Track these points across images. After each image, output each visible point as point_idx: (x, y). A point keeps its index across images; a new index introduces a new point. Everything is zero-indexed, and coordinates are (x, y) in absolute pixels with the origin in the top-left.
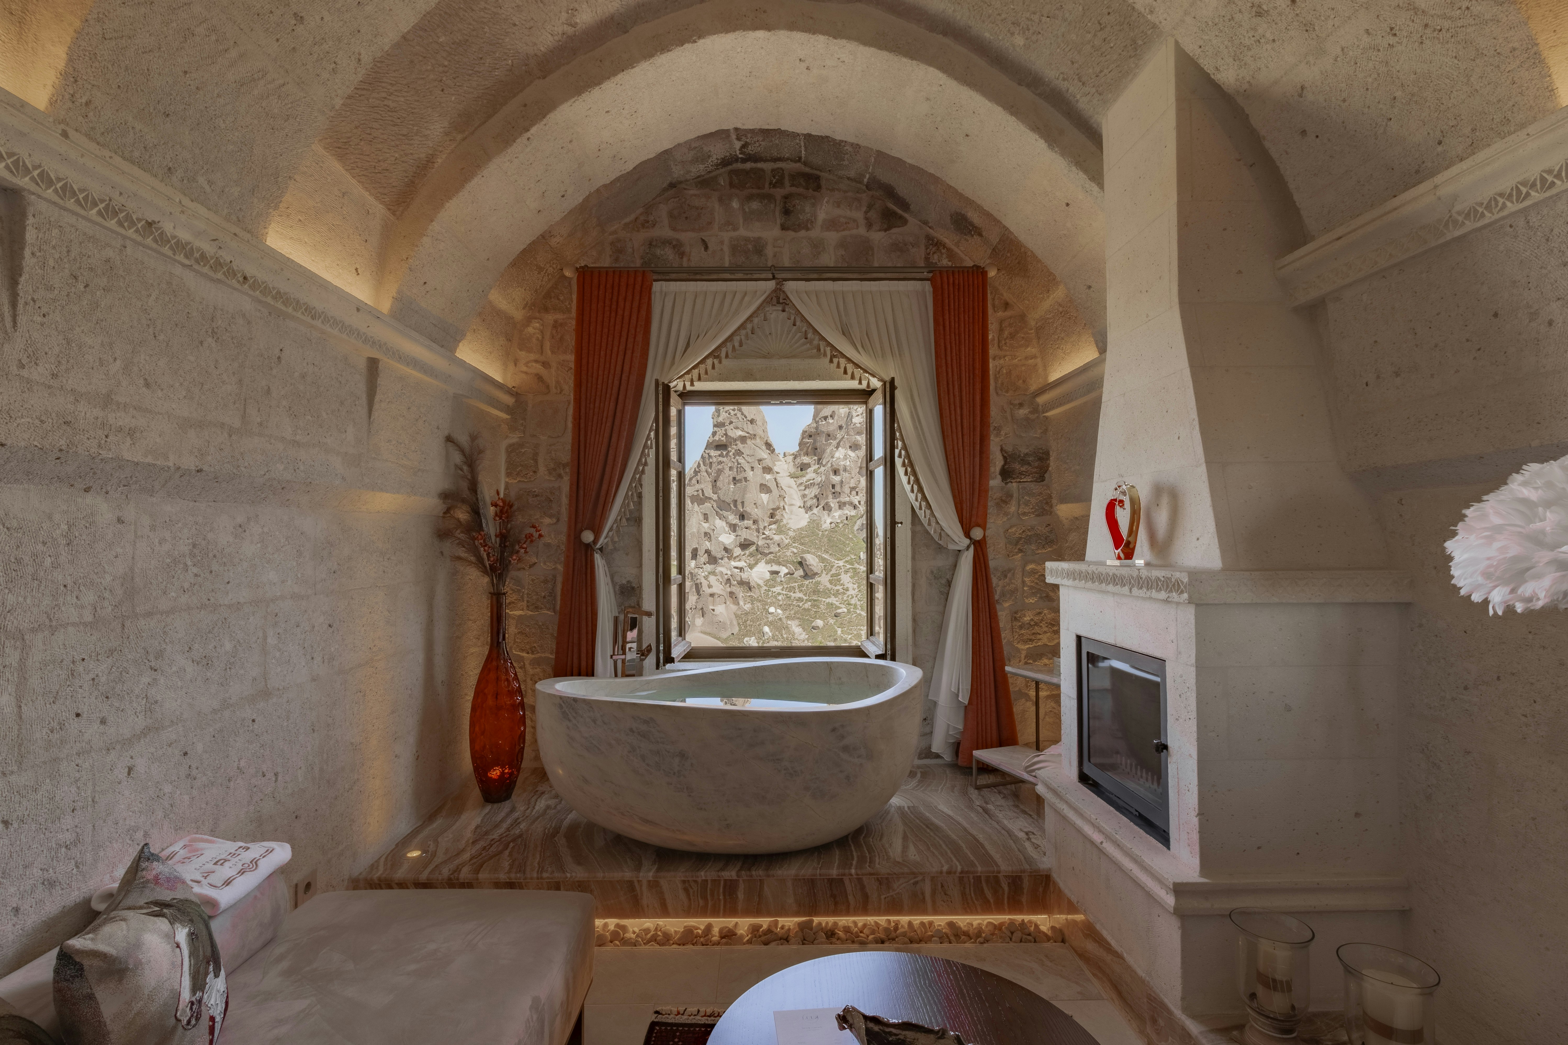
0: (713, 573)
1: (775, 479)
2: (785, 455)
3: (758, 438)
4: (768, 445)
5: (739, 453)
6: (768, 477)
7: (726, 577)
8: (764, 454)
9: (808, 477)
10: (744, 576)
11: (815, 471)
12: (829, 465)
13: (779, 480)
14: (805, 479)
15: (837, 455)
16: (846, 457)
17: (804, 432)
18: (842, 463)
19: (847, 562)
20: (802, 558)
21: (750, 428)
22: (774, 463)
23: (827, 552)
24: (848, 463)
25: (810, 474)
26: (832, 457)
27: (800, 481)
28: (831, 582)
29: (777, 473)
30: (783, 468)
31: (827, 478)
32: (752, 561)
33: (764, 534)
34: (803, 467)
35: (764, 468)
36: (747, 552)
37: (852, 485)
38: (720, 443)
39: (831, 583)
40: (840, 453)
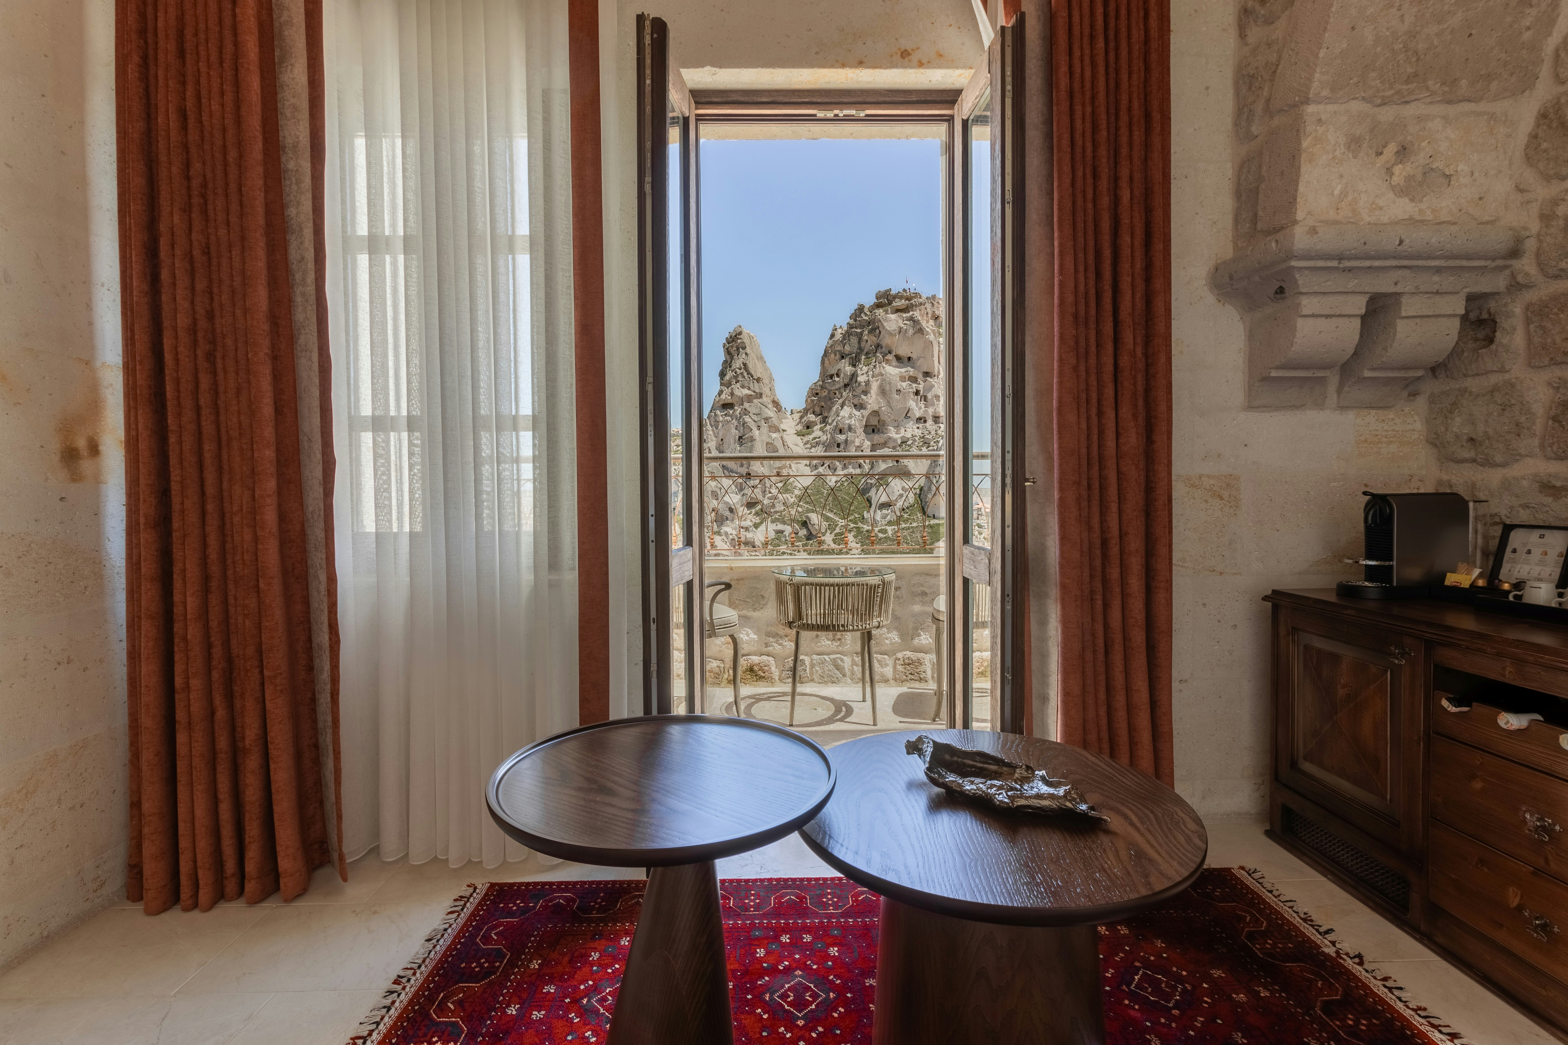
0: (719, 533)
1: (782, 438)
2: (792, 413)
3: (764, 396)
4: (776, 404)
5: (746, 412)
6: (774, 435)
7: (731, 537)
8: (770, 412)
9: (814, 435)
10: (749, 535)
11: (821, 429)
12: (835, 424)
13: (785, 437)
14: (811, 437)
15: (842, 413)
16: (850, 417)
17: (811, 389)
18: (847, 422)
19: (851, 521)
20: (807, 517)
21: (756, 387)
22: (780, 420)
23: (832, 511)
24: (853, 422)
25: (817, 432)
26: (838, 416)
27: (806, 439)
28: (834, 541)
29: (784, 431)
30: (790, 425)
31: (833, 437)
32: (758, 520)
33: (770, 493)
34: (809, 426)
35: (770, 427)
36: (753, 511)
37: (857, 444)
38: (726, 402)
39: (835, 543)
40: (846, 412)
